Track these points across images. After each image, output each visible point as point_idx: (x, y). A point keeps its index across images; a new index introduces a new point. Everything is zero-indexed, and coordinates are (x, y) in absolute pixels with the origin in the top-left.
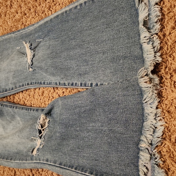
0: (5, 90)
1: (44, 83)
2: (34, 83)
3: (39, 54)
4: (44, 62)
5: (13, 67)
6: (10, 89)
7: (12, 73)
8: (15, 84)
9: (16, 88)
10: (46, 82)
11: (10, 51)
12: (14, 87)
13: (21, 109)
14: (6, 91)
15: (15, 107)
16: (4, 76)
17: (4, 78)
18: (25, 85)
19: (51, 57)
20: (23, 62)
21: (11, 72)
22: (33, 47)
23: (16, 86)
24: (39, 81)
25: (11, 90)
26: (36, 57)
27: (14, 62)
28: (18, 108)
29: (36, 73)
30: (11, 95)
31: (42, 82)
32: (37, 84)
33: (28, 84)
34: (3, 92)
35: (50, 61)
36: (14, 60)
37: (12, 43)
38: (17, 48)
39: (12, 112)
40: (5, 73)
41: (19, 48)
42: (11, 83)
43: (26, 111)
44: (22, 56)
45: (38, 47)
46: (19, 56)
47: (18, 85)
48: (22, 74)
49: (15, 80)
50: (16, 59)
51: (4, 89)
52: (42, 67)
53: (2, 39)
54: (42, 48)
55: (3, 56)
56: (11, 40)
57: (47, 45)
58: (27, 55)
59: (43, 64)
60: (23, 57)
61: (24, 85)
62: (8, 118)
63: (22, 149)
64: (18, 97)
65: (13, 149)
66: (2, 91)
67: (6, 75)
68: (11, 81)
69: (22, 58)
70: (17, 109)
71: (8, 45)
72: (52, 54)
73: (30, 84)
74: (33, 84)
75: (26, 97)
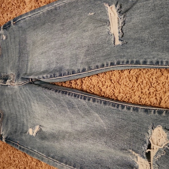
0: (71, 72)
1: (145, 63)
2: (123, 62)
3: (133, 21)
4: (148, 31)
5: (86, 41)
6: (79, 70)
7: (85, 49)
8: (88, 63)
9: (91, 69)
10: (149, 60)
11: (76, 19)
12: (86, 68)
13: (102, 103)
14: (73, 74)
15: (91, 99)
16: (69, 53)
17: (69, 56)
18: (107, 65)
19: (161, 22)
20: (103, 33)
21: (83, 47)
22: (123, 10)
23: (89, 67)
24: (135, 60)
25: (81, 71)
26: (129, 24)
27: (87, 34)
28: (98, 102)
29: (127, 48)
30: (78, 79)
31: (141, 61)
32: (129, 63)
33: (112, 64)
34: (68, 75)
35: (160, 30)
36: (88, 31)
37: (80, 8)
38: (88, 15)
39: (87, 105)
40: (72, 49)
41: (92, 14)
42: (82, 63)
43: (113, 108)
44: (101, 25)
45: (131, 10)
46: (95, 25)
47: (93, 66)
48: (101, 50)
49: (88, 59)
50: (91, 29)
51: (70, 70)
52: (143, 38)
53: (63, 4)
54: (138, 11)
55: (64, 26)
56: (79, 4)
57: (150, 5)
58: (109, 23)
59: (145, 35)
60: (104, 25)
61: (105, 65)
62: (80, 112)
63: (104, 159)
64: (90, 82)
65: (90, 157)
66: (67, 73)
67: (74, 52)
68: (82, 59)
69: (101, 27)
70: (96, 103)
71: (73, 11)
72: (161, 19)
73: (115, 64)
74: (121, 63)
75: (104, 82)
